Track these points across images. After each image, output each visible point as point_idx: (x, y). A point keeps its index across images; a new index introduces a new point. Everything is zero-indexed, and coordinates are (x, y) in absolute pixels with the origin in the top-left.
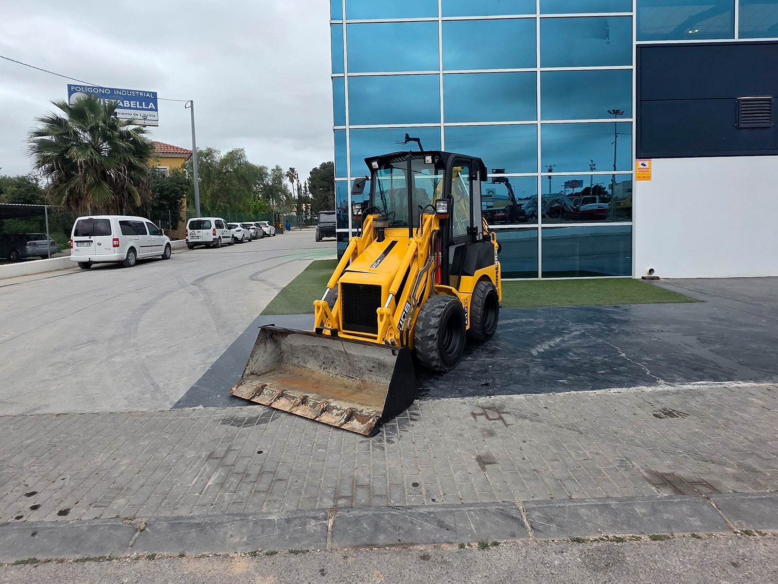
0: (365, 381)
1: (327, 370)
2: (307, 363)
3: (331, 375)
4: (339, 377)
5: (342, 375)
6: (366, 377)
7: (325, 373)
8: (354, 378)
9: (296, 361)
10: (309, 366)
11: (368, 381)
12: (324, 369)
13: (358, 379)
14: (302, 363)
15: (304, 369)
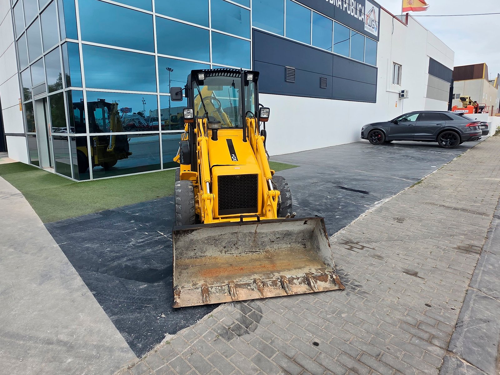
0: (268, 251)
1: (229, 252)
2: (205, 252)
3: (235, 255)
4: (243, 254)
5: (246, 252)
6: (268, 248)
7: (228, 255)
8: (257, 251)
9: (192, 254)
10: (208, 254)
11: (271, 250)
12: (225, 252)
13: (262, 251)
14: (199, 254)
15: (203, 258)
